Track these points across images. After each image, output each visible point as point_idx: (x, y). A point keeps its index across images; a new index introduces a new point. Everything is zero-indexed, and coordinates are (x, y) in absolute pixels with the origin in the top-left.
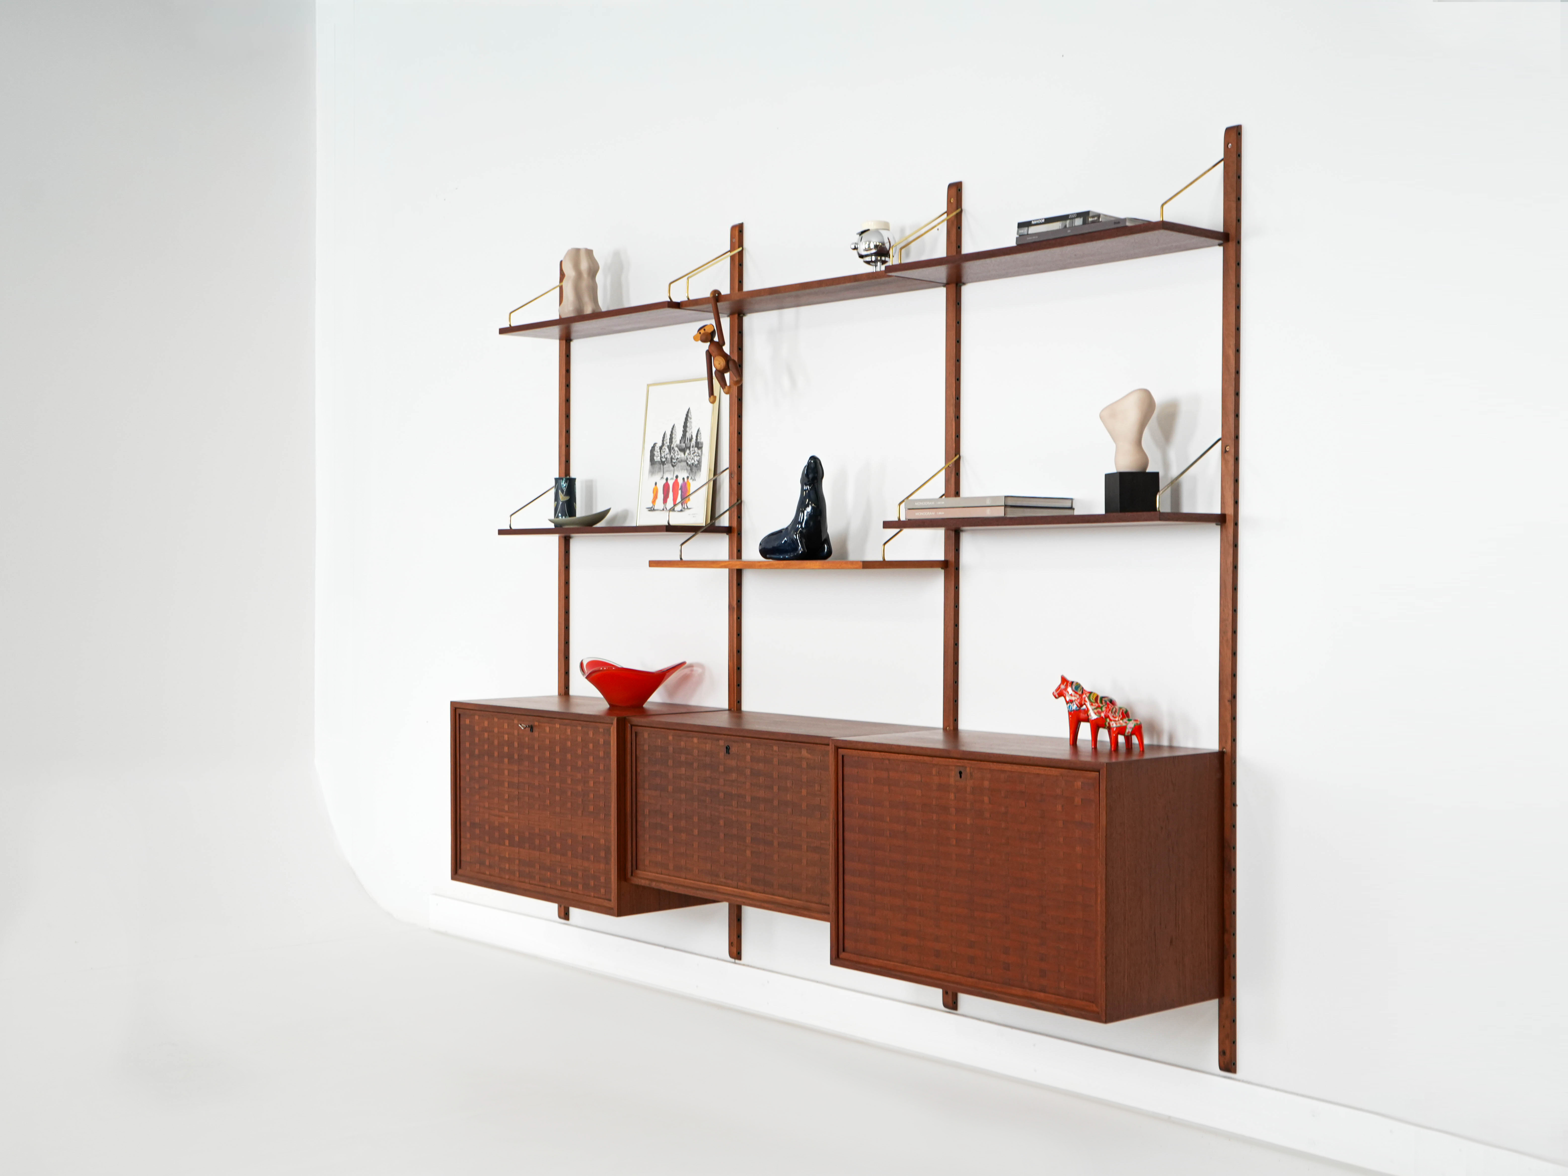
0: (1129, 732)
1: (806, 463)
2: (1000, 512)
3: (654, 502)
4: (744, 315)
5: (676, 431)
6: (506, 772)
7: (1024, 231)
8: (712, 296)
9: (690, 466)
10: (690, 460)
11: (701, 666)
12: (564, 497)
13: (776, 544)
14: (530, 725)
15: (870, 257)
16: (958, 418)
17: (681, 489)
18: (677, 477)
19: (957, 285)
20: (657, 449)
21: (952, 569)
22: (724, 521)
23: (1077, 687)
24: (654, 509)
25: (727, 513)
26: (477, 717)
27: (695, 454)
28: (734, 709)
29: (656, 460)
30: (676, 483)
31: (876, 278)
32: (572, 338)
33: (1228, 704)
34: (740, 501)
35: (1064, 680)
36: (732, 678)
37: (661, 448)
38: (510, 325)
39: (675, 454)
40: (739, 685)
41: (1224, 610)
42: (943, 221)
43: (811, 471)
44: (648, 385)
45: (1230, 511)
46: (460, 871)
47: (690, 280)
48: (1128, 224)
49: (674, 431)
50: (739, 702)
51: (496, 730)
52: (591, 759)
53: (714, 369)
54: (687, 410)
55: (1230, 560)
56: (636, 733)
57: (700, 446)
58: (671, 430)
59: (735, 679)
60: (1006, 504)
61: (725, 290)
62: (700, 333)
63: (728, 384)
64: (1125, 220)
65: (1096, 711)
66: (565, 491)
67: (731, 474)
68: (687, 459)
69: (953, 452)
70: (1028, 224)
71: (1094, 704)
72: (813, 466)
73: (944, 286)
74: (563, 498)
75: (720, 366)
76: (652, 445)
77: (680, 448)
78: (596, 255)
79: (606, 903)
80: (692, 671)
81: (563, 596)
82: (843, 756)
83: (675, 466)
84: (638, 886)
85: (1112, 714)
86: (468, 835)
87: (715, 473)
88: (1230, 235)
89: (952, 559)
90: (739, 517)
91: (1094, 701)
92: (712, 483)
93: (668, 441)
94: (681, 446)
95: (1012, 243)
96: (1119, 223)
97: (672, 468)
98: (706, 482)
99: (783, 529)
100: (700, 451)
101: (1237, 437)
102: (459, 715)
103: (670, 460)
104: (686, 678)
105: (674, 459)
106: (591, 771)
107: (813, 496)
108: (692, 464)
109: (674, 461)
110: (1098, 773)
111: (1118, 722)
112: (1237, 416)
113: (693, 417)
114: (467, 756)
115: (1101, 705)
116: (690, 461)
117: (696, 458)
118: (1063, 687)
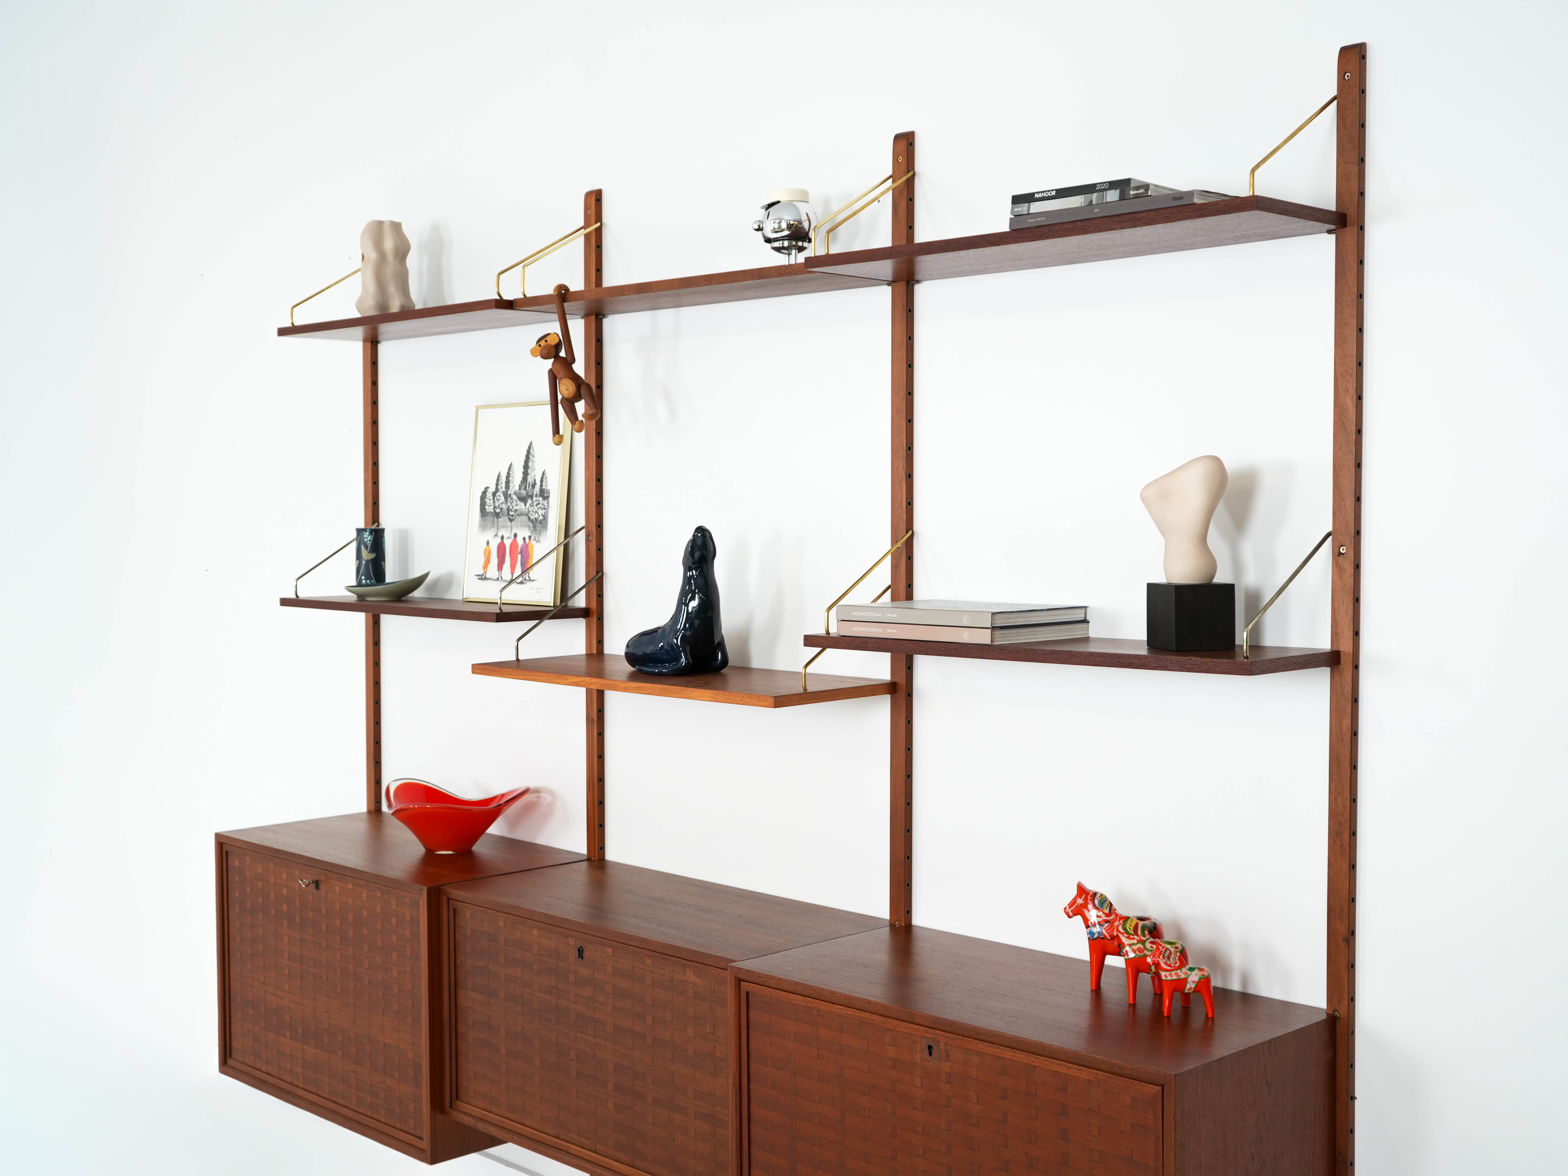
0: (1191, 988)
1: (690, 536)
2: (984, 638)
3: (485, 567)
4: (604, 316)
5: (515, 472)
6: (286, 939)
7: (1023, 208)
8: (556, 293)
9: (532, 521)
10: (532, 513)
11: (551, 792)
12: (369, 554)
13: (649, 650)
14: (315, 880)
15: (781, 242)
16: (910, 476)
17: (521, 553)
18: (515, 535)
19: (908, 282)
20: (489, 495)
21: (902, 695)
22: (580, 601)
23: (1104, 903)
24: (485, 577)
25: (583, 592)
26: (248, 859)
27: (539, 506)
28: (595, 857)
29: (487, 511)
30: (514, 544)
31: (790, 274)
32: (379, 339)
33: (1343, 944)
34: (600, 574)
35: (1081, 890)
36: (592, 816)
37: (494, 494)
38: (293, 324)
39: (513, 505)
40: (602, 825)
41: (1336, 799)
42: (887, 190)
43: (697, 549)
44: (478, 408)
45: (1346, 647)
46: (230, 1062)
47: (526, 268)
48: (1197, 200)
49: (511, 472)
50: (601, 848)
51: (272, 880)
52: (394, 939)
53: (560, 397)
54: (529, 444)
55: (1347, 722)
56: (455, 910)
57: (546, 495)
58: (507, 470)
59: (596, 816)
60: (993, 626)
61: (577, 284)
62: (540, 346)
63: (580, 418)
64: (1191, 193)
65: (1135, 947)
66: (369, 545)
67: (588, 536)
68: (529, 511)
69: (903, 526)
70: (1029, 198)
71: (1131, 937)
72: (699, 542)
73: (888, 285)
74: (366, 555)
75: (567, 392)
76: (483, 490)
77: (520, 496)
78: (406, 230)
79: (416, 1141)
80: (539, 797)
81: (372, 682)
82: (747, 993)
83: (513, 520)
84: (459, 1124)
85: (1165, 960)
86: (240, 1015)
87: (567, 535)
88: (1348, 218)
89: (902, 680)
90: (600, 596)
91: (1132, 932)
92: (562, 548)
93: (504, 485)
94: (520, 493)
95: (1005, 227)
96: (1181, 198)
97: (509, 523)
98: (554, 548)
99: (659, 628)
100: (545, 502)
101: (1358, 533)
102: (227, 852)
103: (506, 511)
104: (531, 807)
105: (512, 511)
106: (395, 955)
107: (701, 582)
108: (535, 518)
109: (511, 513)
110: (1160, 1088)
111: (1173, 973)
112: (1358, 499)
113: (536, 454)
114: (237, 909)
115: (1144, 939)
116: (532, 515)
117: (541, 512)
118: (1080, 901)
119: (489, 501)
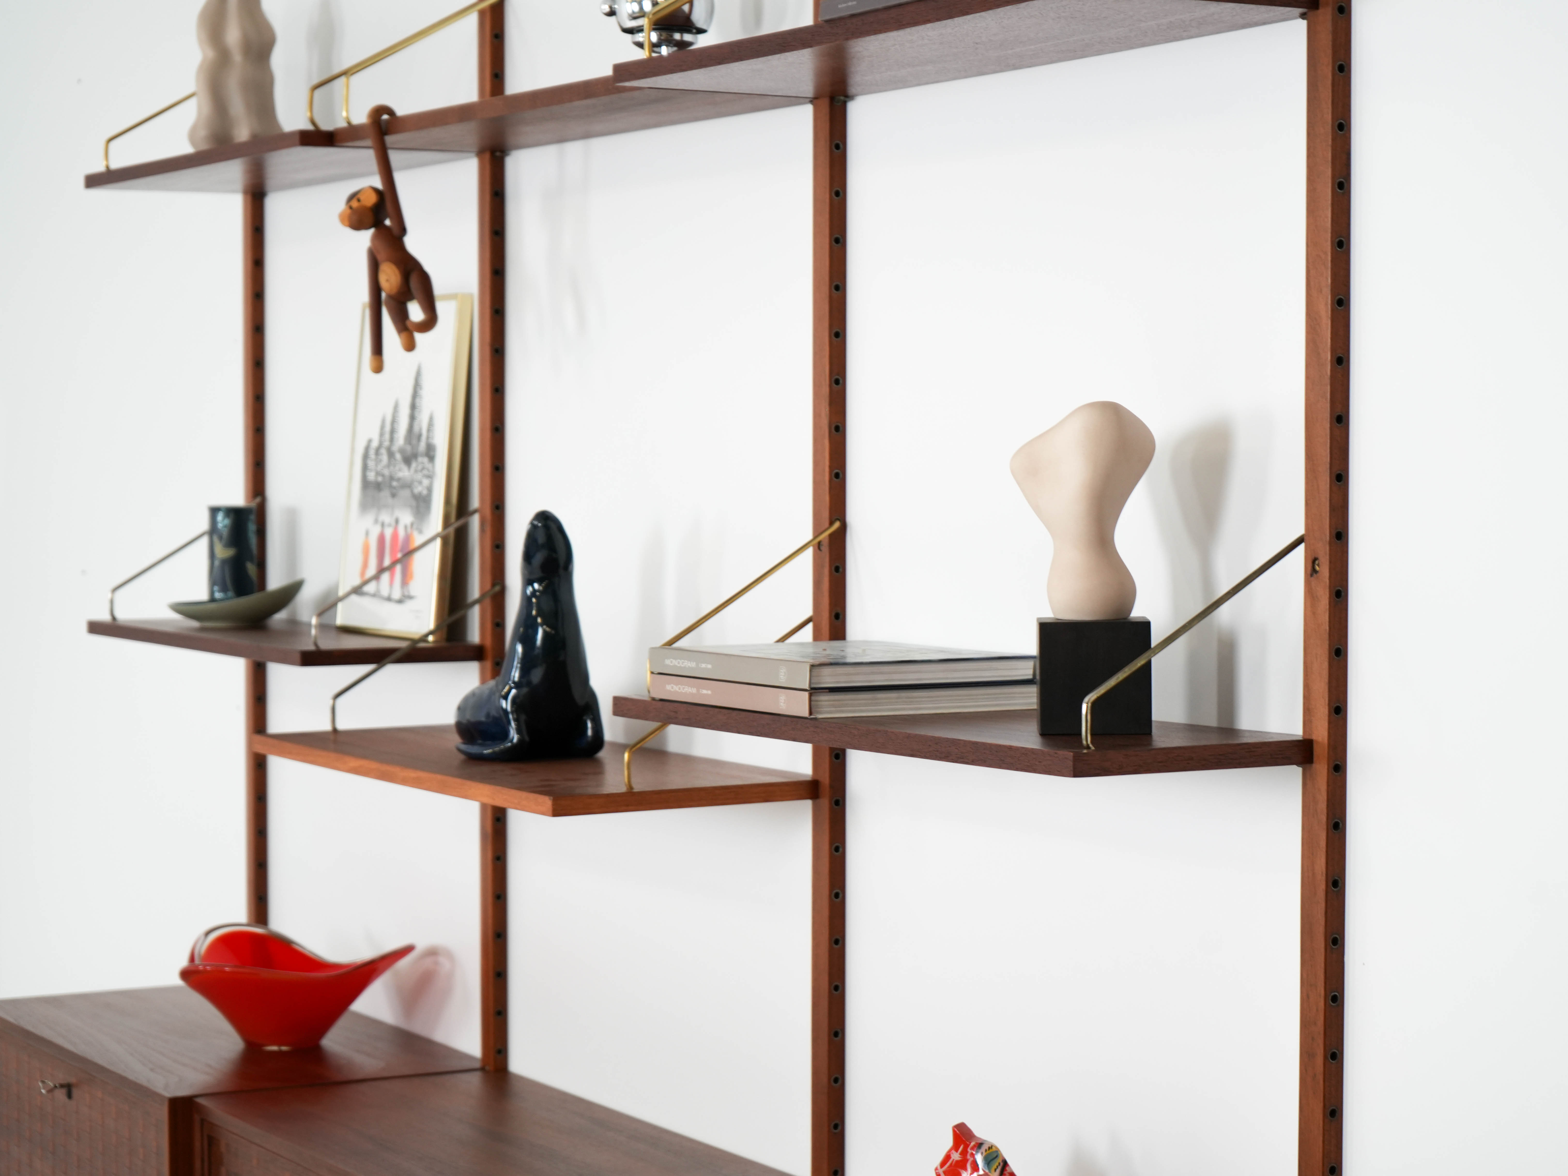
2: (798, 705)
3: (364, 574)
4: (506, 152)
5: (400, 415)
8: (372, 121)
9: (415, 498)
10: (416, 484)
12: (225, 549)
14: (66, 1082)
16: (838, 428)
17: (402, 550)
18: (397, 521)
19: (837, 98)
20: (372, 453)
21: (829, 795)
23: (993, 1161)
24: (363, 590)
26: (3, 1045)
27: (424, 473)
28: (493, 1065)
29: (369, 480)
30: (395, 536)
32: (266, 188)
35: (963, 1136)
36: (488, 996)
37: (377, 452)
38: (107, 167)
39: (397, 470)
41: (1308, 997)
45: (1325, 733)
49: (397, 412)
50: (502, 1051)
51: (26, 1081)
54: (417, 368)
55: (1321, 864)
57: (432, 453)
58: (392, 413)
59: (493, 998)
60: (814, 686)
62: (351, 209)
67: (482, 523)
68: (412, 481)
69: (827, 514)
73: (809, 104)
74: (221, 551)
75: (394, 284)
76: (365, 445)
77: (404, 455)
83: (395, 496)
87: (458, 518)
89: (825, 778)
90: (497, 627)
93: (388, 436)
94: (405, 450)
97: (390, 500)
101: (1340, 535)
103: (388, 480)
105: (394, 480)
108: (419, 493)
109: (394, 484)
112: (1339, 477)
113: (425, 385)
116: (415, 487)
117: (426, 482)
118: (956, 1156)
119: (371, 464)
